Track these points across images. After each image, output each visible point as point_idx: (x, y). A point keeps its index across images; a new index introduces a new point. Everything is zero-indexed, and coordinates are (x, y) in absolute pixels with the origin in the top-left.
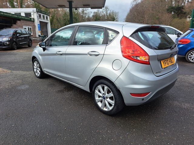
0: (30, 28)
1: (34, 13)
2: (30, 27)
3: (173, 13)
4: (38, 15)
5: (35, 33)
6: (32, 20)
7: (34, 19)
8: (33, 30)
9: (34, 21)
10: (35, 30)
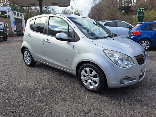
0: (6, 24)
1: (9, 11)
3: (123, 11)
4: (13, 13)
9: (9, 18)
10: (11, 26)
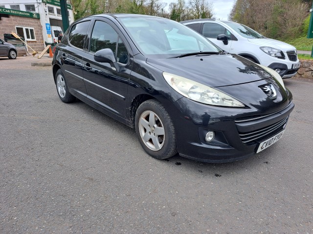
0: (32, 31)
1: (39, 5)
2: (29, 28)
4: (47, 8)
5: (41, 38)
6: (35, 16)
7: (38, 15)
8: (36, 34)
9: (39, 19)
10: (41, 34)
